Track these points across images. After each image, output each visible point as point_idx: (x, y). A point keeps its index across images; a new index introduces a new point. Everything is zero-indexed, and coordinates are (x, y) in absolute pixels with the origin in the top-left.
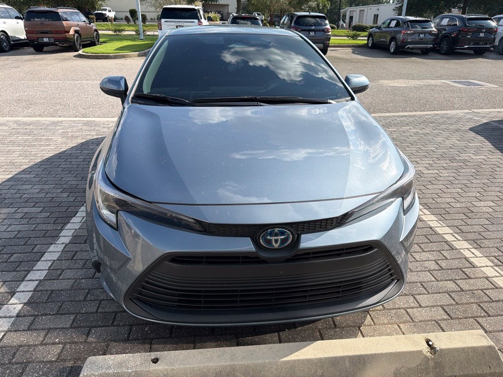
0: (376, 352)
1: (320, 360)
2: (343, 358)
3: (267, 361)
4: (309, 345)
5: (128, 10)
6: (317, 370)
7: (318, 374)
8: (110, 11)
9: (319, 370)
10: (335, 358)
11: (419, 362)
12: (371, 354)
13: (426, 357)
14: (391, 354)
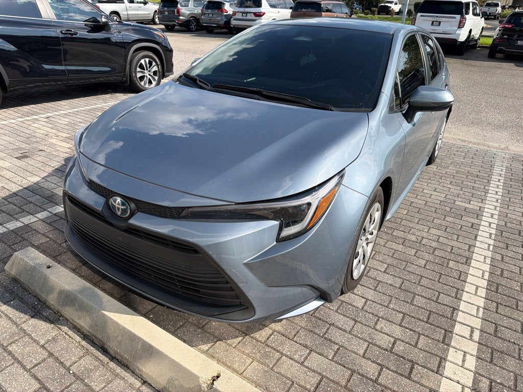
0: (164, 352)
1: (124, 329)
2: (139, 339)
3: (95, 306)
4: (134, 315)
5: (414, 3)
6: (118, 336)
7: (118, 339)
8: (396, 4)
9: (120, 337)
10: (135, 335)
11: (192, 386)
12: (159, 350)
13: (200, 386)
14: (173, 361)
